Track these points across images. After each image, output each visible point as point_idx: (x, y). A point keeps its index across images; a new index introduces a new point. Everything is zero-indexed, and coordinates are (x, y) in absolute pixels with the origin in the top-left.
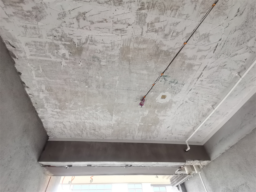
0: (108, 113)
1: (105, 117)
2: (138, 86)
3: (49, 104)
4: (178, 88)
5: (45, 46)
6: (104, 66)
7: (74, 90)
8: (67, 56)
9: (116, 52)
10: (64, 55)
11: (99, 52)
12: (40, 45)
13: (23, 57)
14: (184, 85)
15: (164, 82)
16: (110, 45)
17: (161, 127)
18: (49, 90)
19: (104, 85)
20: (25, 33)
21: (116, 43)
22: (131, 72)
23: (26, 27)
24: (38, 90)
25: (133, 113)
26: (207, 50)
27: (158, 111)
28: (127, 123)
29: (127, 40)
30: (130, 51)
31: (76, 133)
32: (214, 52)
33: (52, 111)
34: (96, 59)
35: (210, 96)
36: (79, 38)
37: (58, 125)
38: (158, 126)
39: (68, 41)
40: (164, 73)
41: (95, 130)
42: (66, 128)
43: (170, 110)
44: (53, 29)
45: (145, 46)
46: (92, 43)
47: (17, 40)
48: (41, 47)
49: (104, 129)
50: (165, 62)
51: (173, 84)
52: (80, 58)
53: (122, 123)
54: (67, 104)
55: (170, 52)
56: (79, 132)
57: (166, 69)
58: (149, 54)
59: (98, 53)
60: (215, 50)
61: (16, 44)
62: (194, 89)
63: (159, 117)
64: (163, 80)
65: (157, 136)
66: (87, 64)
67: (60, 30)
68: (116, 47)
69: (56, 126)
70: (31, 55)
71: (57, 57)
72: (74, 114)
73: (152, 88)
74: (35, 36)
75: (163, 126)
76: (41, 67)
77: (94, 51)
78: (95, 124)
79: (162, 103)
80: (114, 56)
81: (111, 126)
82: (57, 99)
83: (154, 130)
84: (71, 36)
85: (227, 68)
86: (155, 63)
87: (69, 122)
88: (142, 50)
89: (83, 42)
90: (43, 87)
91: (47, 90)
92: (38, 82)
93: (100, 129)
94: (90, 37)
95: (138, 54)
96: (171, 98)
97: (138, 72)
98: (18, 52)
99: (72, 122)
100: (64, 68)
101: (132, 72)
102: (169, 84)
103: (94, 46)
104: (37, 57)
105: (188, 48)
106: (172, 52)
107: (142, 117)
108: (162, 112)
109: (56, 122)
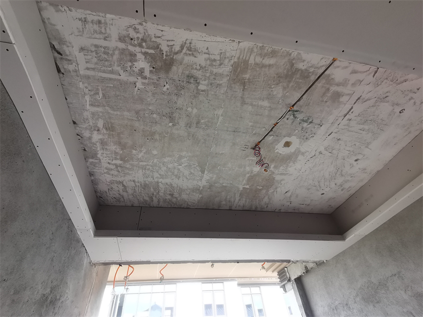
0: (197, 168)
1: (191, 175)
2: (251, 126)
3: (105, 152)
4: (311, 131)
5: (112, 55)
6: (203, 91)
7: (150, 130)
8: (147, 73)
9: (226, 69)
10: (142, 71)
11: (198, 67)
12: (105, 53)
13: (73, 71)
14: (321, 126)
15: (293, 121)
16: (218, 58)
17: (275, 192)
18: (109, 129)
19: (198, 123)
20: (81, 30)
21: (228, 55)
22: (243, 103)
23: (85, 21)
24: (91, 128)
25: (237, 169)
26: (365, 72)
27: (275, 167)
28: (224, 185)
29: (246, 50)
30: (247, 68)
31: (142, 199)
32: (373, 76)
33: (109, 163)
34: (192, 79)
35: (358, 144)
36: (171, 43)
37: (115, 186)
38: (271, 191)
39: (151, 48)
40: (295, 107)
41: (172, 195)
42: (127, 192)
43: (293, 165)
44: (130, 26)
45: (272, 61)
46: (190, 53)
47: (66, 41)
48: (106, 56)
49: (186, 194)
50: (300, 88)
51: (305, 125)
52: (167, 77)
53: (216, 185)
54: (134, 152)
55: (310, 72)
56: (147, 199)
57: (299, 100)
58: (277, 74)
59: (197, 70)
60: (376, 72)
61: (65, 48)
62: (335, 133)
63: (274, 176)
64: (292, 117)
65: (267, 206)
66: (177, 87)
67: (140, 28)
68: (226, 61)
69: (112, 188)
70: (88, 69)
71: (130, 75)
72: (144, 168)
73: (271, 130)
74: (98, 36)
75: (279, 190)
76: (102, 90)
77: (192, 66)
78: (174, 185)
79: (284, 153)
80: (221, 75)
81: (199, 190)
82: (120, 143)
83: (265, 197)
84: (158, 40)
85: (388, 102)
86: (284, 88)
87: (134, 181)
88: (268, 68)
89: (176, 51)
90: (100, 124)
91: (106, 129)
92: (93, 114)
93: (180, 194)
94: (188, 42)
95: (260, 74)
96: (298, 147)
97: (254, 103)
98: (65, 62)
99: (138, 182)
100: (138, 93)
101: (245, 104)
102: (300, 123)
103: (192, 58)
104: (97, 73)
105: (338, 67)
106: (313, 72)
107: (249, 175)
108: (282, 168)
109: (112, 182)
